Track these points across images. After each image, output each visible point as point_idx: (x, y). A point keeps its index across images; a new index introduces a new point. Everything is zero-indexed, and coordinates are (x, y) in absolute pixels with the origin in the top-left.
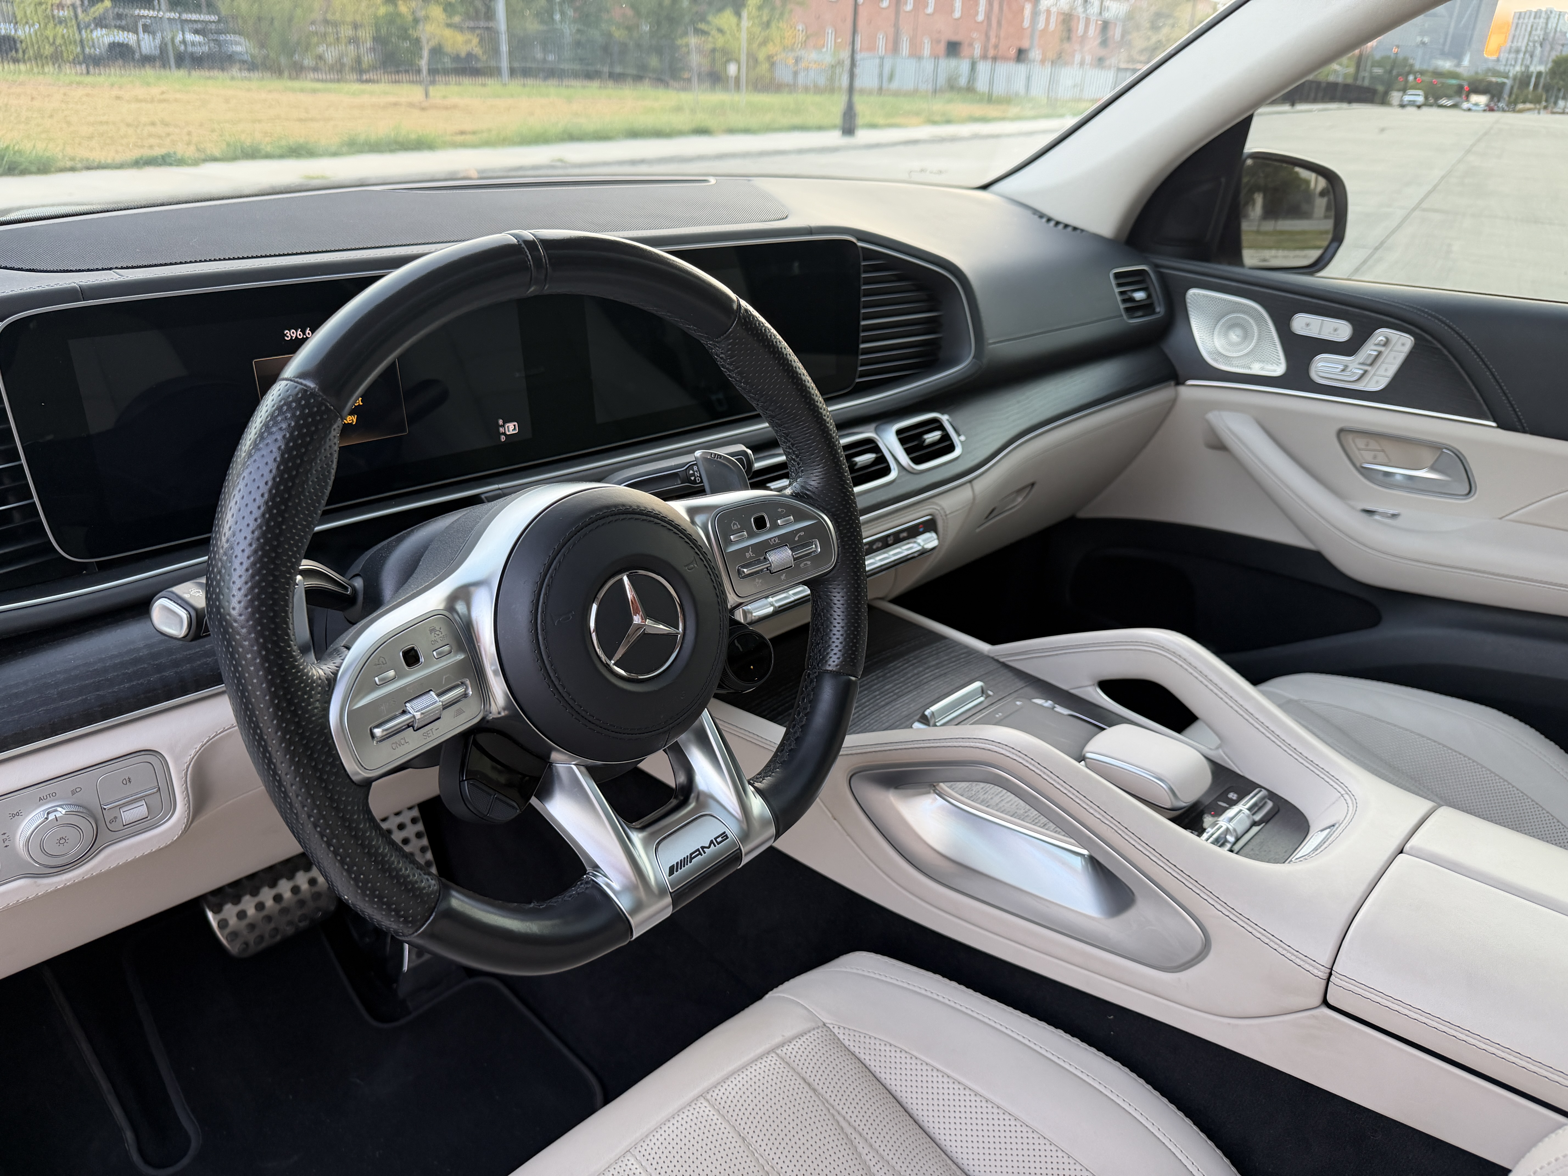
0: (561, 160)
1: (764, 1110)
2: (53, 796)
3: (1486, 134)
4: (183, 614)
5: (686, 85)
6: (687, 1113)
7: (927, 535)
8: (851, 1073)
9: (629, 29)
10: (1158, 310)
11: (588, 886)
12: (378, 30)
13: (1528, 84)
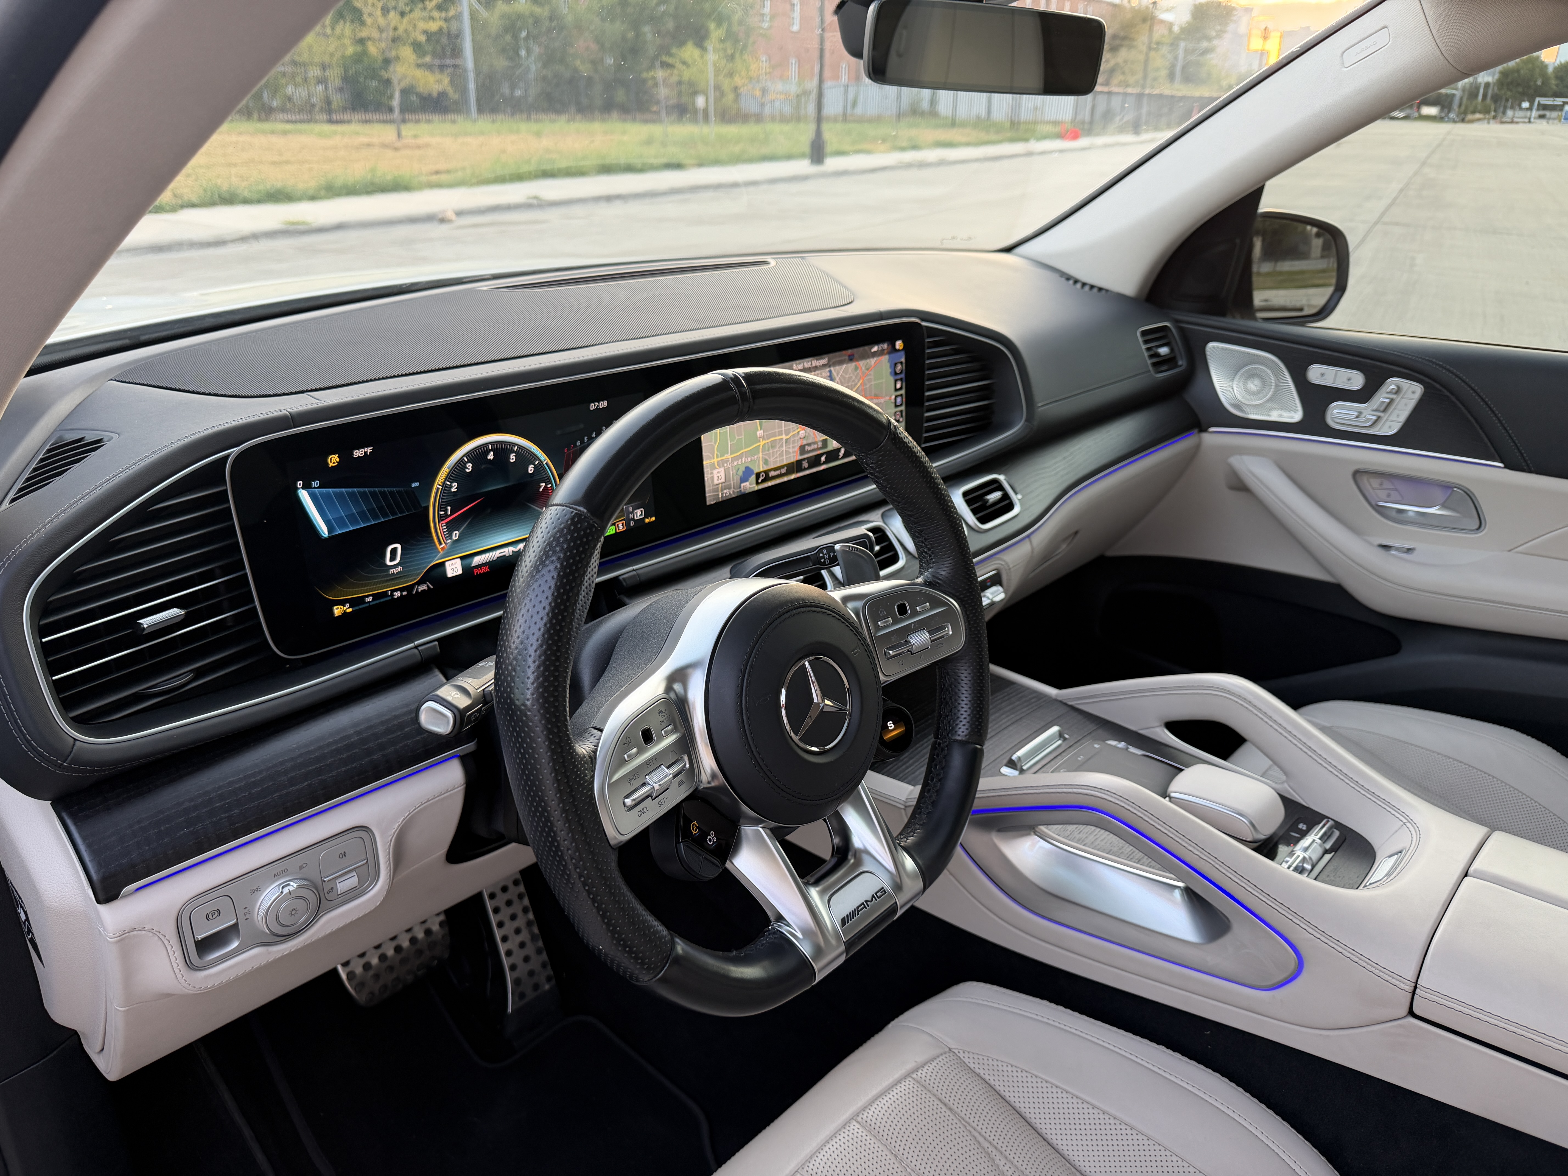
0: (536, 198)
1: (910, 1129)
2: (284, 872)
3: (1439, 145)
4: (449, 714)
5: (656, 119)
6: (843, 1135)
7: (993, 589)
8: (980, 1092)
9: (593, 62)
10: (1180, 363)
11: (776, 936)
12: (346, 71)
13: (1477, 95)
